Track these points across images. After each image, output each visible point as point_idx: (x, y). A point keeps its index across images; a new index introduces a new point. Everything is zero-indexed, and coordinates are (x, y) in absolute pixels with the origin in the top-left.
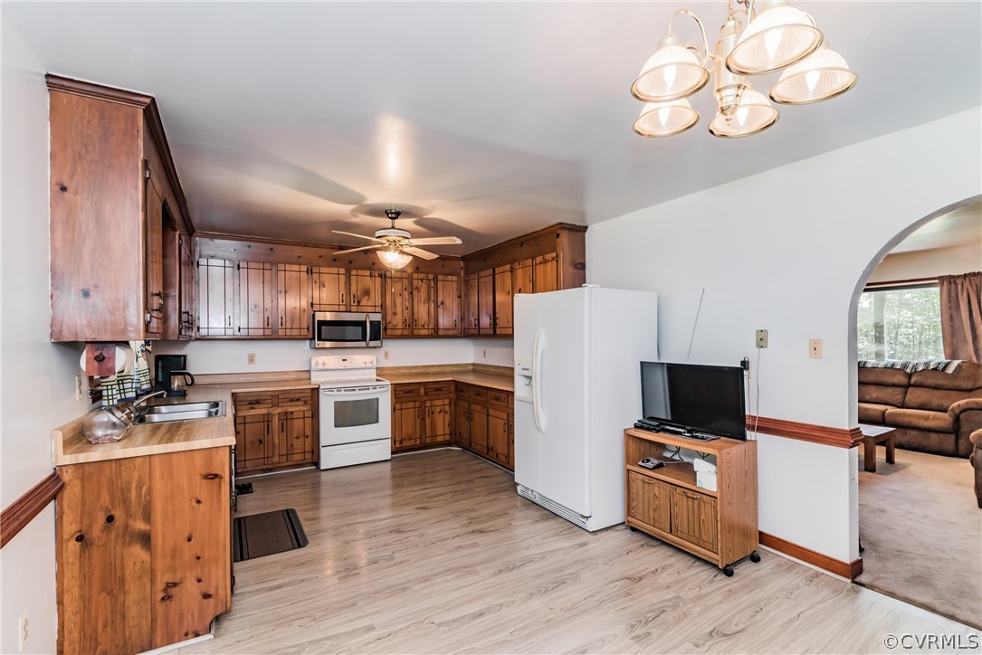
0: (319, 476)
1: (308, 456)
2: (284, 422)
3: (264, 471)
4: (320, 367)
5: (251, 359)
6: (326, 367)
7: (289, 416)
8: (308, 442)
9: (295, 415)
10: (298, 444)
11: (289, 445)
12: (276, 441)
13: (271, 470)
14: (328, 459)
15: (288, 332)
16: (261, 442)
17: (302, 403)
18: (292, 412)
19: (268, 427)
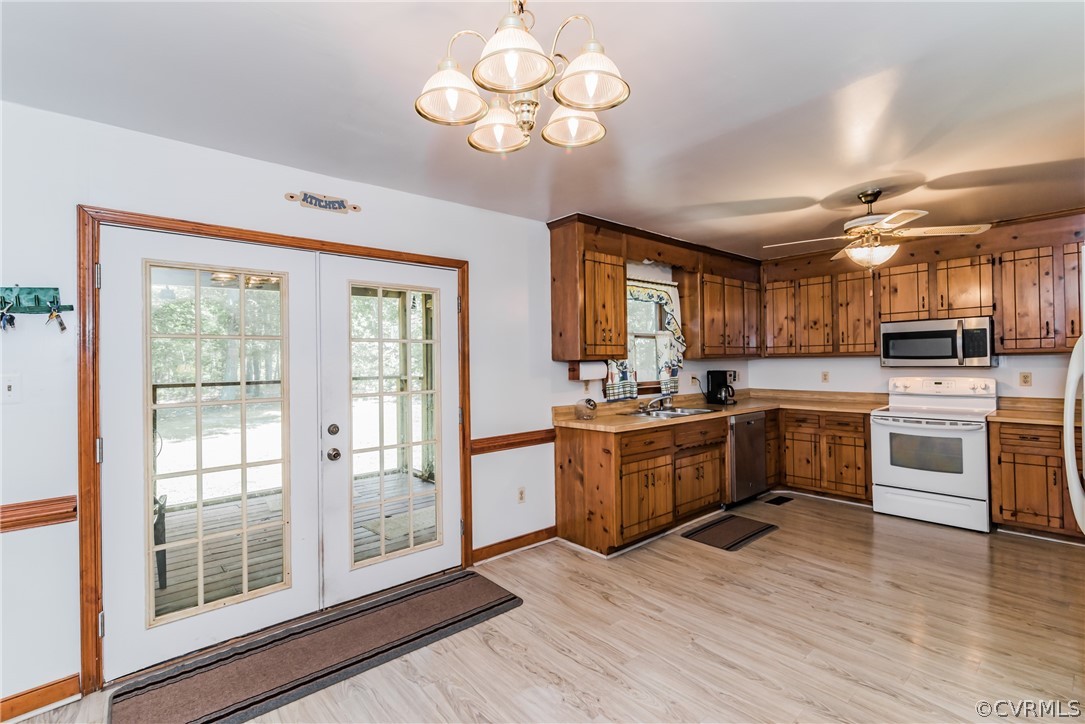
0: (872, 519)
1: (861, 490)
2: (832, 446)
3: (817, 493)
4: (901, 390)
5: (825, 377)
6: (908, 391)
7: (838, 441)
8: (860, 475)
9: (844, 441)
10: (849, 473)
11: (838, 473)
12: (825, 464)
13: (824, 494)
14: (882, 500)
15: (851, 349)
16: (808, 462)
17: (852, 428)
18: (840, 437)
19: (815, 447)
